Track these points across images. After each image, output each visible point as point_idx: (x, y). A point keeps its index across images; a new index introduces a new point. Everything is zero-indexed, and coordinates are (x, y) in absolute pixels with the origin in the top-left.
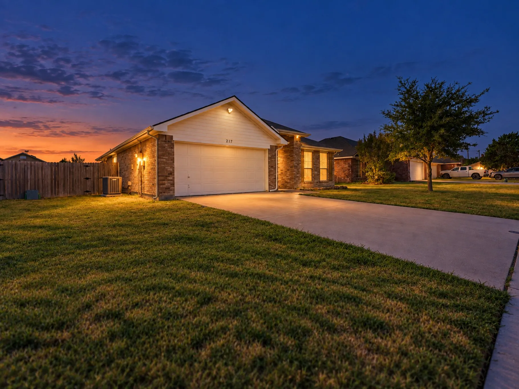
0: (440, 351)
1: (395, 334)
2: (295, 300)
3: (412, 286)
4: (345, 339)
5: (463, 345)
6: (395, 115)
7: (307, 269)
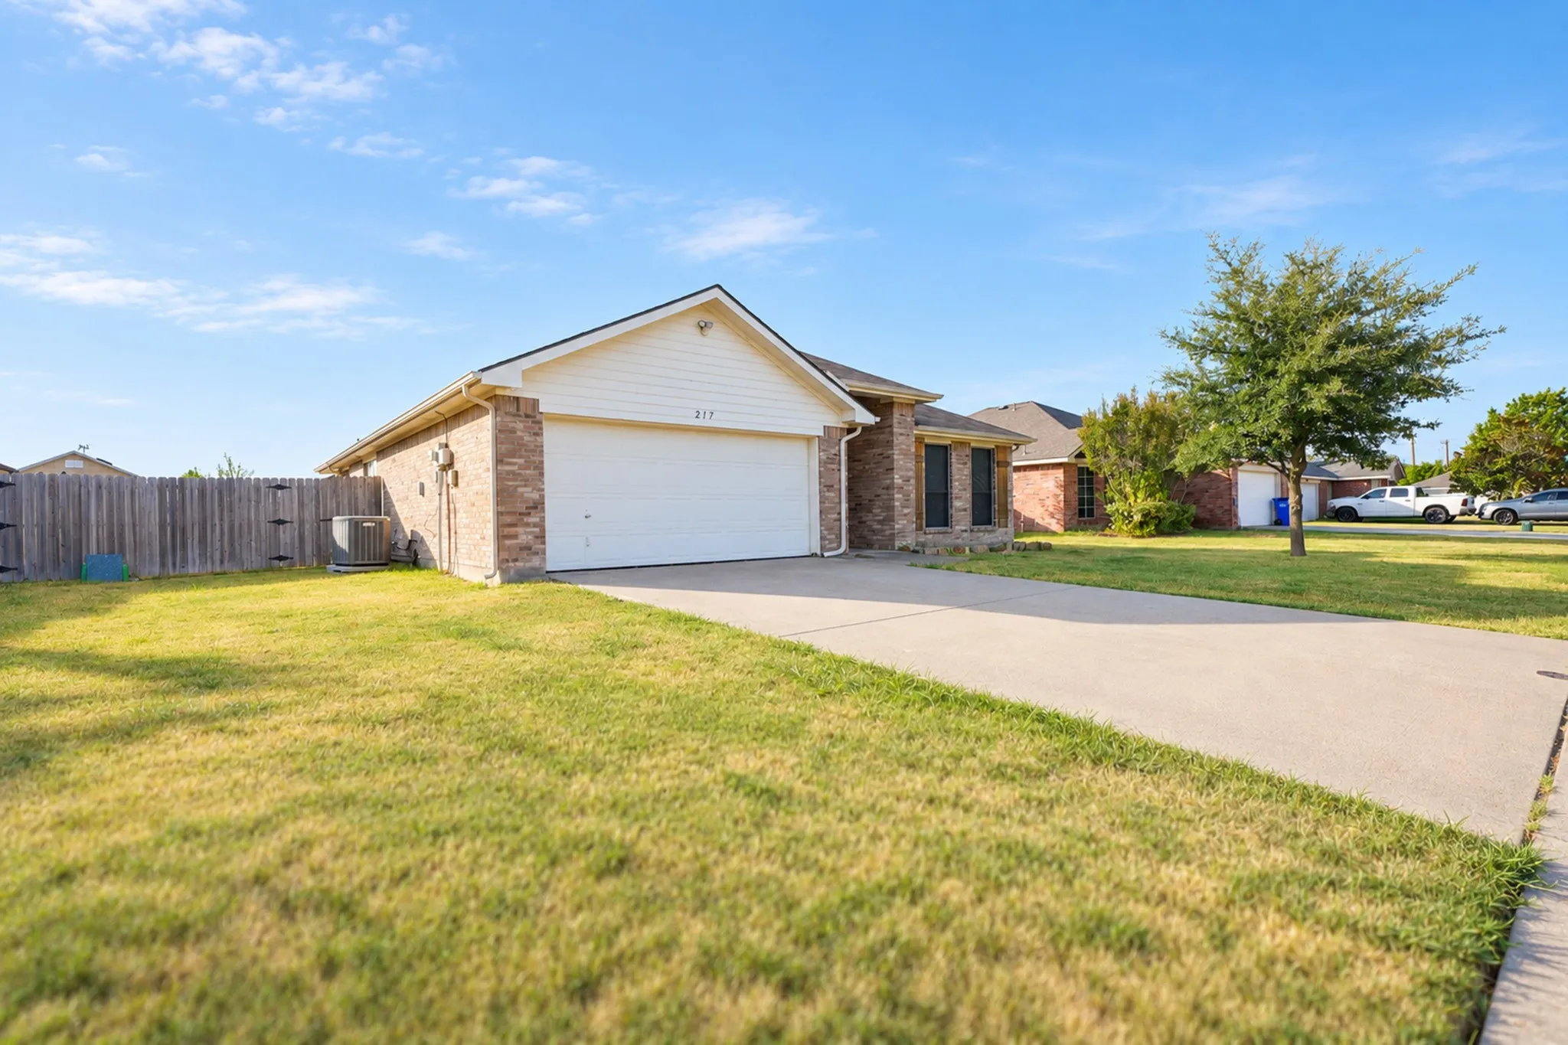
0: (1319, 1013)
1: (1182, 965)
2: (880, 864)
3: (1237, 828)
4: (1030, 976)
5: (1394, 999)
6: (1197, 339)
7: (918, 778)
